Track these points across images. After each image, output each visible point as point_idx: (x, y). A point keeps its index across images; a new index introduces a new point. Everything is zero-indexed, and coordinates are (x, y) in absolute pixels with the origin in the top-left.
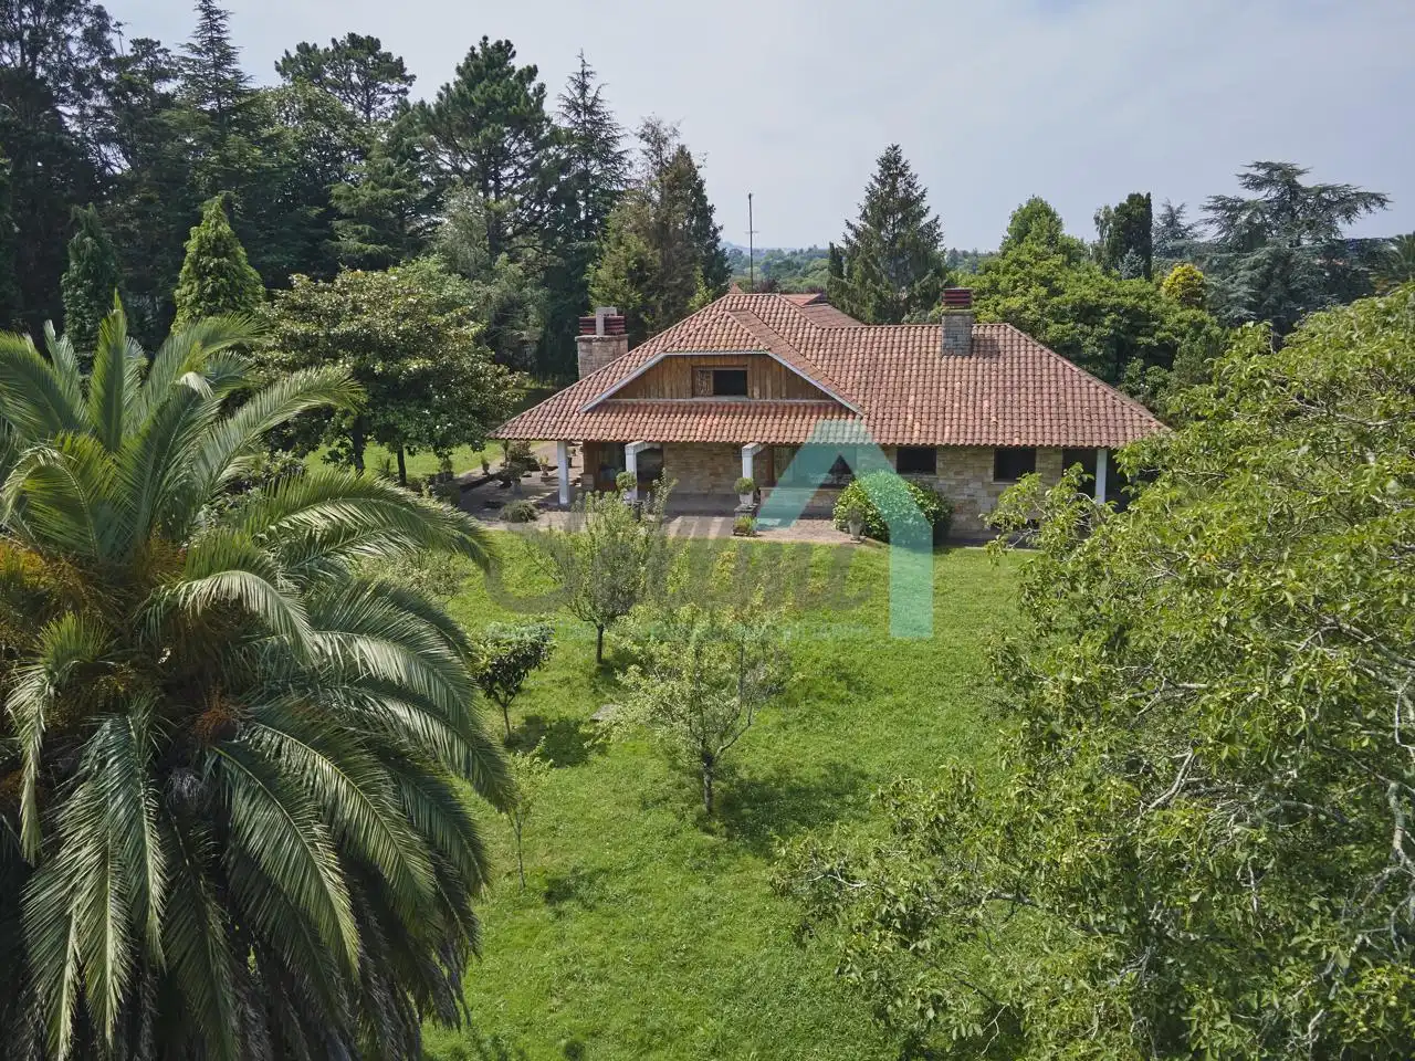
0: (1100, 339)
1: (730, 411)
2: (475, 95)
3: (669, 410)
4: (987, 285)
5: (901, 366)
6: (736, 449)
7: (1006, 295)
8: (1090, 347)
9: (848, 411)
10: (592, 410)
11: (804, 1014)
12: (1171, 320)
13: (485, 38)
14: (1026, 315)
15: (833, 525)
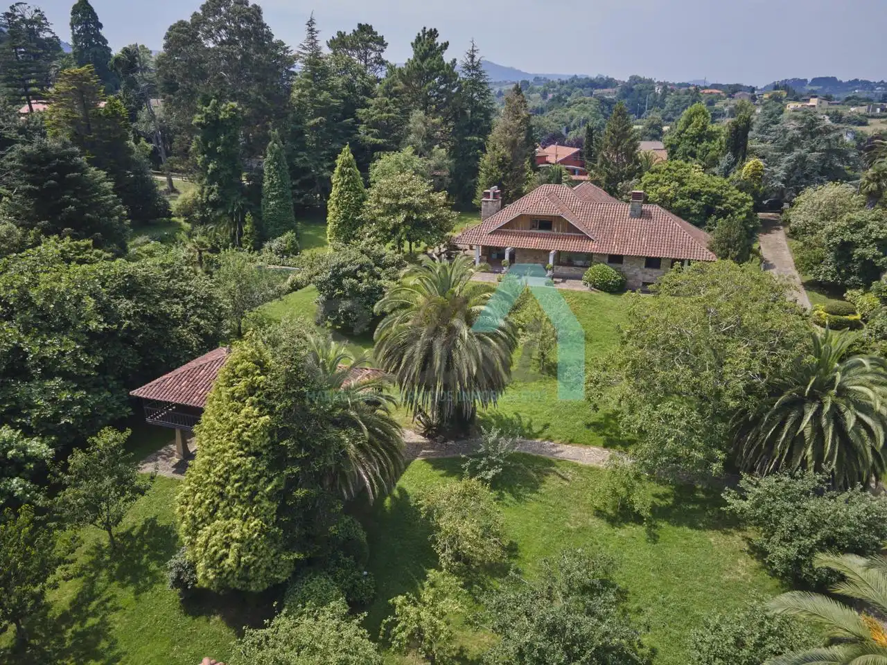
0: (699, 206)
1: (544, 236)
2: (424, 65)
3: (522, 235)
4: (654, 179)
5: (613, 221)
6: (547, 252)
7: (661, 185)
8: (694, 210)
9: (591, 239)
10: (490, 234)
11: (569, 410)
12: (731, 199)
13: (425, 28)
14: (668, 195)
15: (582, 282)
